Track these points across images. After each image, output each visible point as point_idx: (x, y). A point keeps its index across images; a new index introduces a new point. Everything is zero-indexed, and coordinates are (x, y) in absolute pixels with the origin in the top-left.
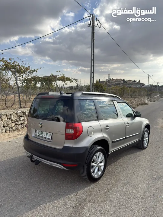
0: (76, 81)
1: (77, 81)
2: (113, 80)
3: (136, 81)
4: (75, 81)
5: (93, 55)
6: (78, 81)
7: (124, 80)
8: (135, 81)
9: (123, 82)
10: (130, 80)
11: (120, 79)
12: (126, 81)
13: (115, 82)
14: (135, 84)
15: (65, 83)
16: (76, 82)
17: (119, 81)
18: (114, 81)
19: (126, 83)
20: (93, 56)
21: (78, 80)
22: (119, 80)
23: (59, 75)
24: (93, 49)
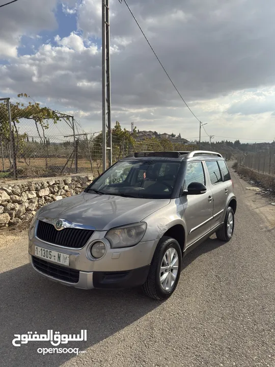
0: (68, 119)
1: (71, 118)
2: (139, 132)
3: (175, 135)
4: (65, 118)
5: (108, 60)
6: (73, 120)
7: (155, 133)
8: (173, 135)
9: (154, 137)
10: (165, 134)
11: (150, 132)
12: (160, 135)
13: (142, 136)
14: (174, 139)
15: (40, 123)
16: (68, 121)
17: (148, 135)
18: (141, 134)
19: (160, 137)
20: (106, 61)
21: (73, 117)
22: (148, 133)
23: (24, 103)
24: (106, 45)
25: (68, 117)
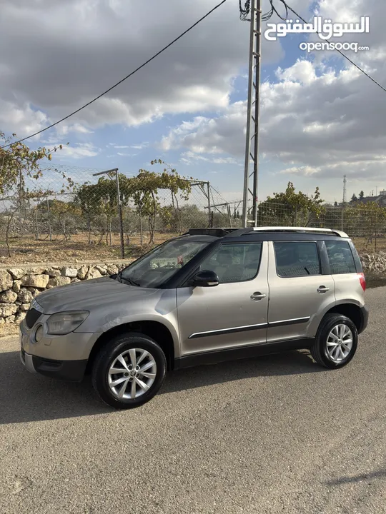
1: (205, 185)
5: (257, 102)
6: (208, 186)
21: (208, 183)
25: (202, 184)
